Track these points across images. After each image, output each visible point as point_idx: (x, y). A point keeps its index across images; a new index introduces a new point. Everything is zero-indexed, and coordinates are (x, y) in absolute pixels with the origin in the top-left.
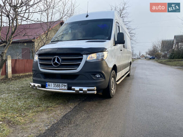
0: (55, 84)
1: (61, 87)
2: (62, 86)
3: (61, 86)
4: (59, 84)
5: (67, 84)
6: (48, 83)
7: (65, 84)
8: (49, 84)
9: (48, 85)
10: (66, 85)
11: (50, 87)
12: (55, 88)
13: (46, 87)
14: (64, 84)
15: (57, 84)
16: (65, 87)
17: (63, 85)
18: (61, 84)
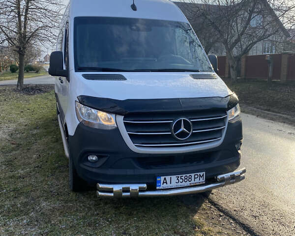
0: (180, 176)
1: (193, 181)
2: (195, 178)
3: (193, 178)
4: (188, 175)
5: (204, 173)
6: (163, 178)
7: (201, 174)
8: (165, 179)
9: (162, 182)
10: (203, 175)
11: (169, 185)
12: (180, 184)
13: (158, 188)
14: (198, 174)
15: (184, 175)
16: (201, 179)
17: (196, 176)
18: (193, 175)
